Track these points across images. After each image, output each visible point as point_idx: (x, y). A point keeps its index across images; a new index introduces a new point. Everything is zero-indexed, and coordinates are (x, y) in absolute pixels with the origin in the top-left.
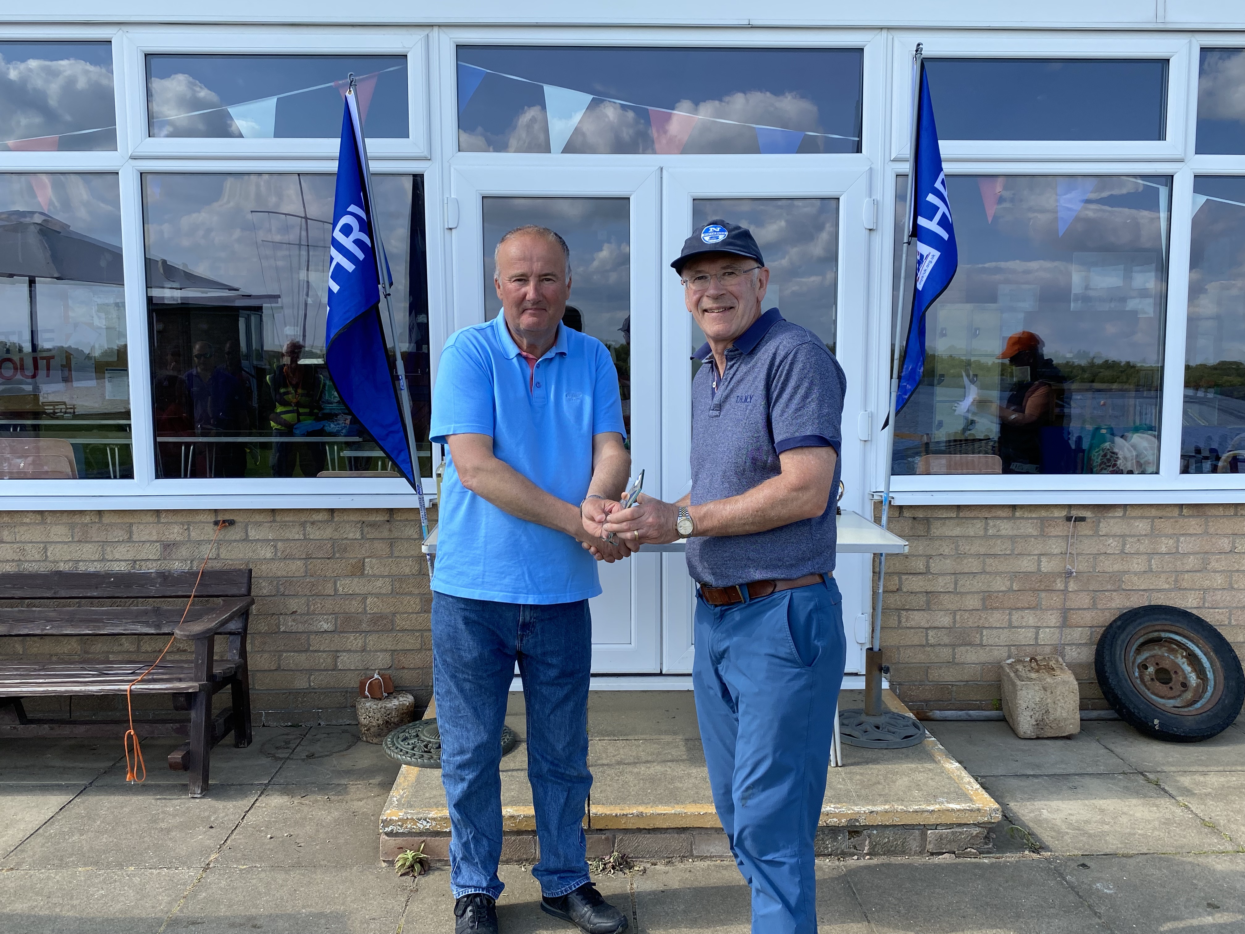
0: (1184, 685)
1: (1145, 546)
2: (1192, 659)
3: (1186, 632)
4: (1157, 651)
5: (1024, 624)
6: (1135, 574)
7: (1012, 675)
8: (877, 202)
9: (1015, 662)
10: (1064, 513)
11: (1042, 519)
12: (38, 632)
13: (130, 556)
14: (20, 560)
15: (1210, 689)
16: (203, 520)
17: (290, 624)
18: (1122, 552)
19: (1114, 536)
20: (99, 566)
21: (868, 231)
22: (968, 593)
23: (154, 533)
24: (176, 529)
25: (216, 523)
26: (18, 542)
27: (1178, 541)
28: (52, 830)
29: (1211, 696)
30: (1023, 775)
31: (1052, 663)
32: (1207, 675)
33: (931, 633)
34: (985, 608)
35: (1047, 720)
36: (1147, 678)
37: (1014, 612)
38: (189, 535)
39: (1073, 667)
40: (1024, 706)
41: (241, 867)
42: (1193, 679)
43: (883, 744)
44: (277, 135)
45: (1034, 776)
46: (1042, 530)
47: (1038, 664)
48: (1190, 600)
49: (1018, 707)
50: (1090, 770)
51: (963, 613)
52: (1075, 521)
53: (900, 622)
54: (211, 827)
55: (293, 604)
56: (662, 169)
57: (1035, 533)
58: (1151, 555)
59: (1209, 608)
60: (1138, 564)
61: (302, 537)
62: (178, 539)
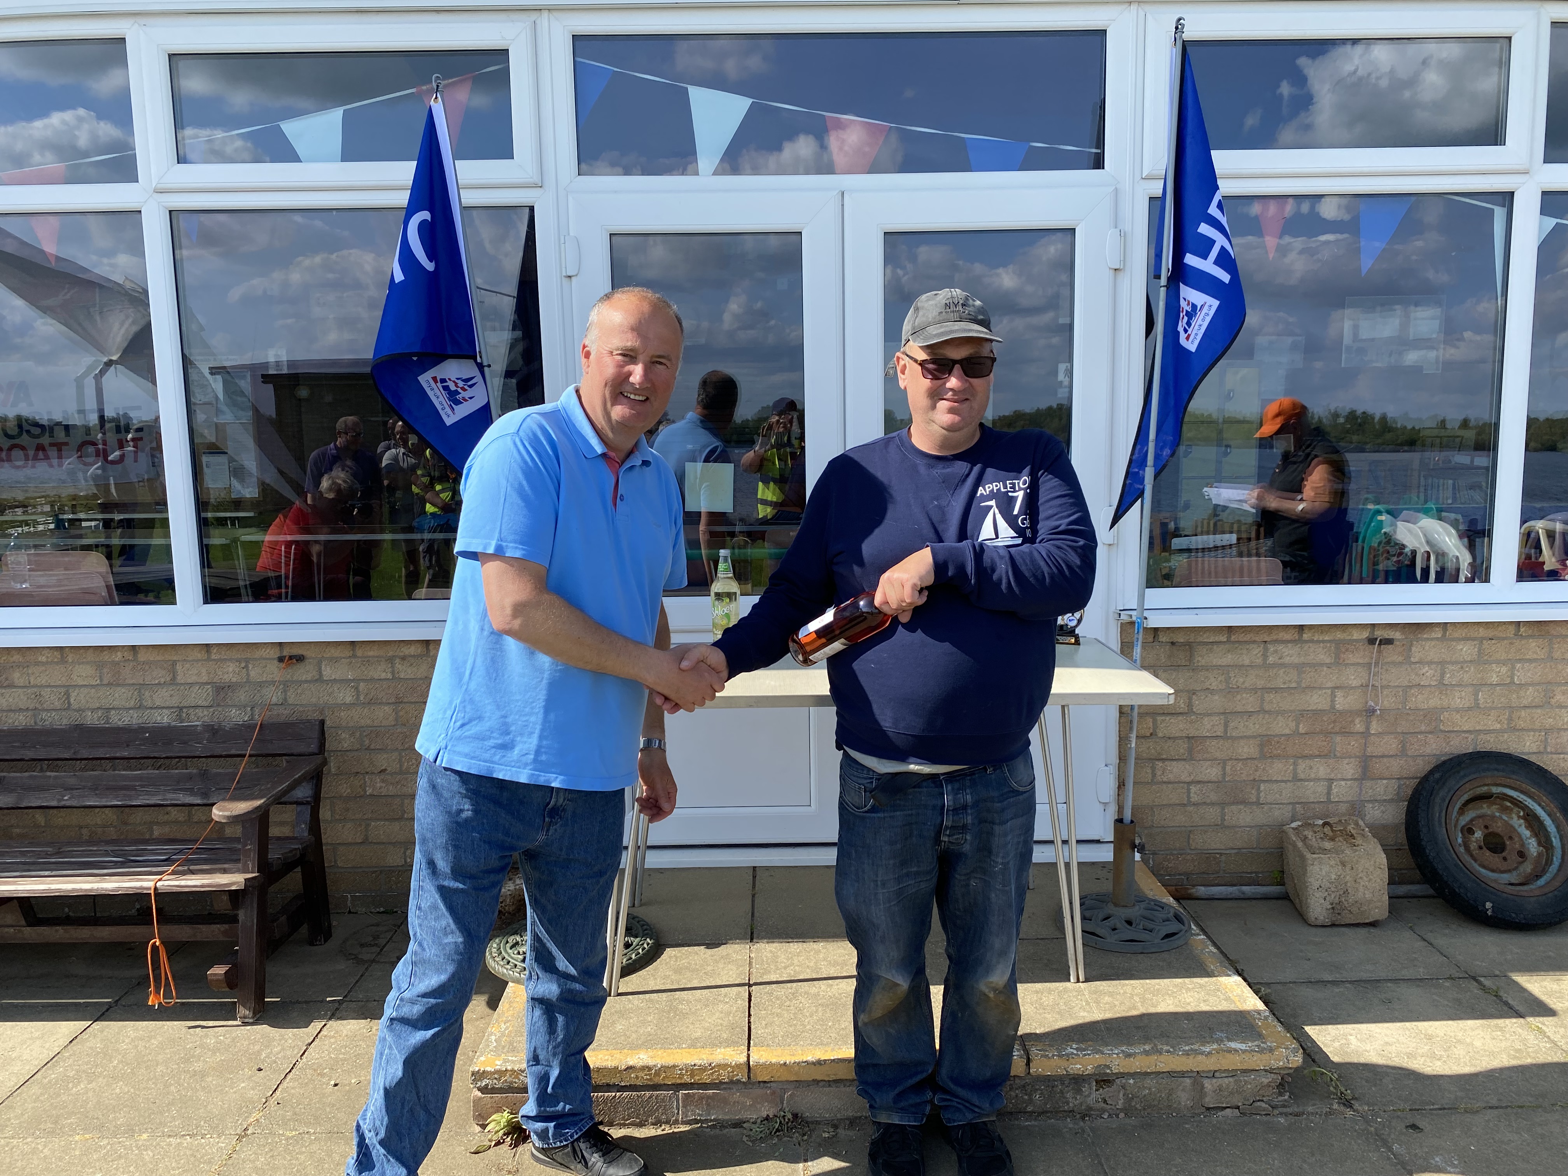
0: (1522, 854)
1: (1470, 675)
2: (1531, 819)
3: (1524, 785)
4: (1486, 809)
5: (1313, 776)
6: (1457, 710)
7: (1300, 844)
8: (1125, 233)
9: (1302, 825)
10: (1365, 634)
11: (1338, 643)
12: (54, 803)
13: (175, 702)
14: (36, 709)
15: (1557, 861)
16: (264, 656)
17: (378, 785)
18: (1441, 683)
19: (1430, 663)
20: (136, 715)
21: (1112, 272)
22: (1241, 737)
23: (204, 671)
24: (231, 667)
25: (281, 659)
26: (33, 687)
27: (1513, 667)
28: (53, 1074)
29: (1559, 870)
30: (1318, 982)
31: (1351, 828)
32: (1552, 842)
33: (1193, 789)
34: (1263, 756)
35: (1346, 903)
36: (1473, 846)
37: (1300, 761)
38: (248, 675)
39: (1378, 831)
40: (1316, 884)
41: (288, 1133)
42: (1533, 847)
43: (1138, 947)
44: (346, 156)
45: (1334, 983)
46: (1337, 657)
47: (1332, 831)
48: (1528, 744)
49: (1307, 887)
50: (1406, 974)
51: (1235, 762)
52: (1380, 644)
53: (1154, 775)
54: (260, 1070)
55: (382, 761)
56: (843, 194)
57: (1328, 661)
58: (1477, 687)
59: (1552, 753)
60: (1461, 698)
61: (390, 676)
62: (234, 680)
